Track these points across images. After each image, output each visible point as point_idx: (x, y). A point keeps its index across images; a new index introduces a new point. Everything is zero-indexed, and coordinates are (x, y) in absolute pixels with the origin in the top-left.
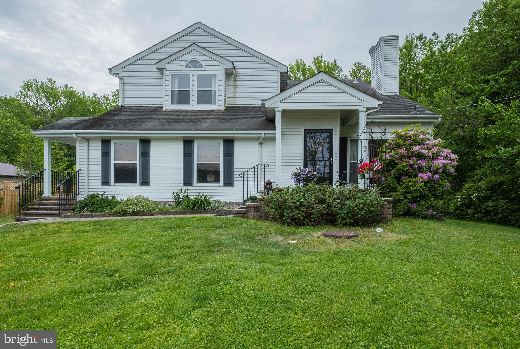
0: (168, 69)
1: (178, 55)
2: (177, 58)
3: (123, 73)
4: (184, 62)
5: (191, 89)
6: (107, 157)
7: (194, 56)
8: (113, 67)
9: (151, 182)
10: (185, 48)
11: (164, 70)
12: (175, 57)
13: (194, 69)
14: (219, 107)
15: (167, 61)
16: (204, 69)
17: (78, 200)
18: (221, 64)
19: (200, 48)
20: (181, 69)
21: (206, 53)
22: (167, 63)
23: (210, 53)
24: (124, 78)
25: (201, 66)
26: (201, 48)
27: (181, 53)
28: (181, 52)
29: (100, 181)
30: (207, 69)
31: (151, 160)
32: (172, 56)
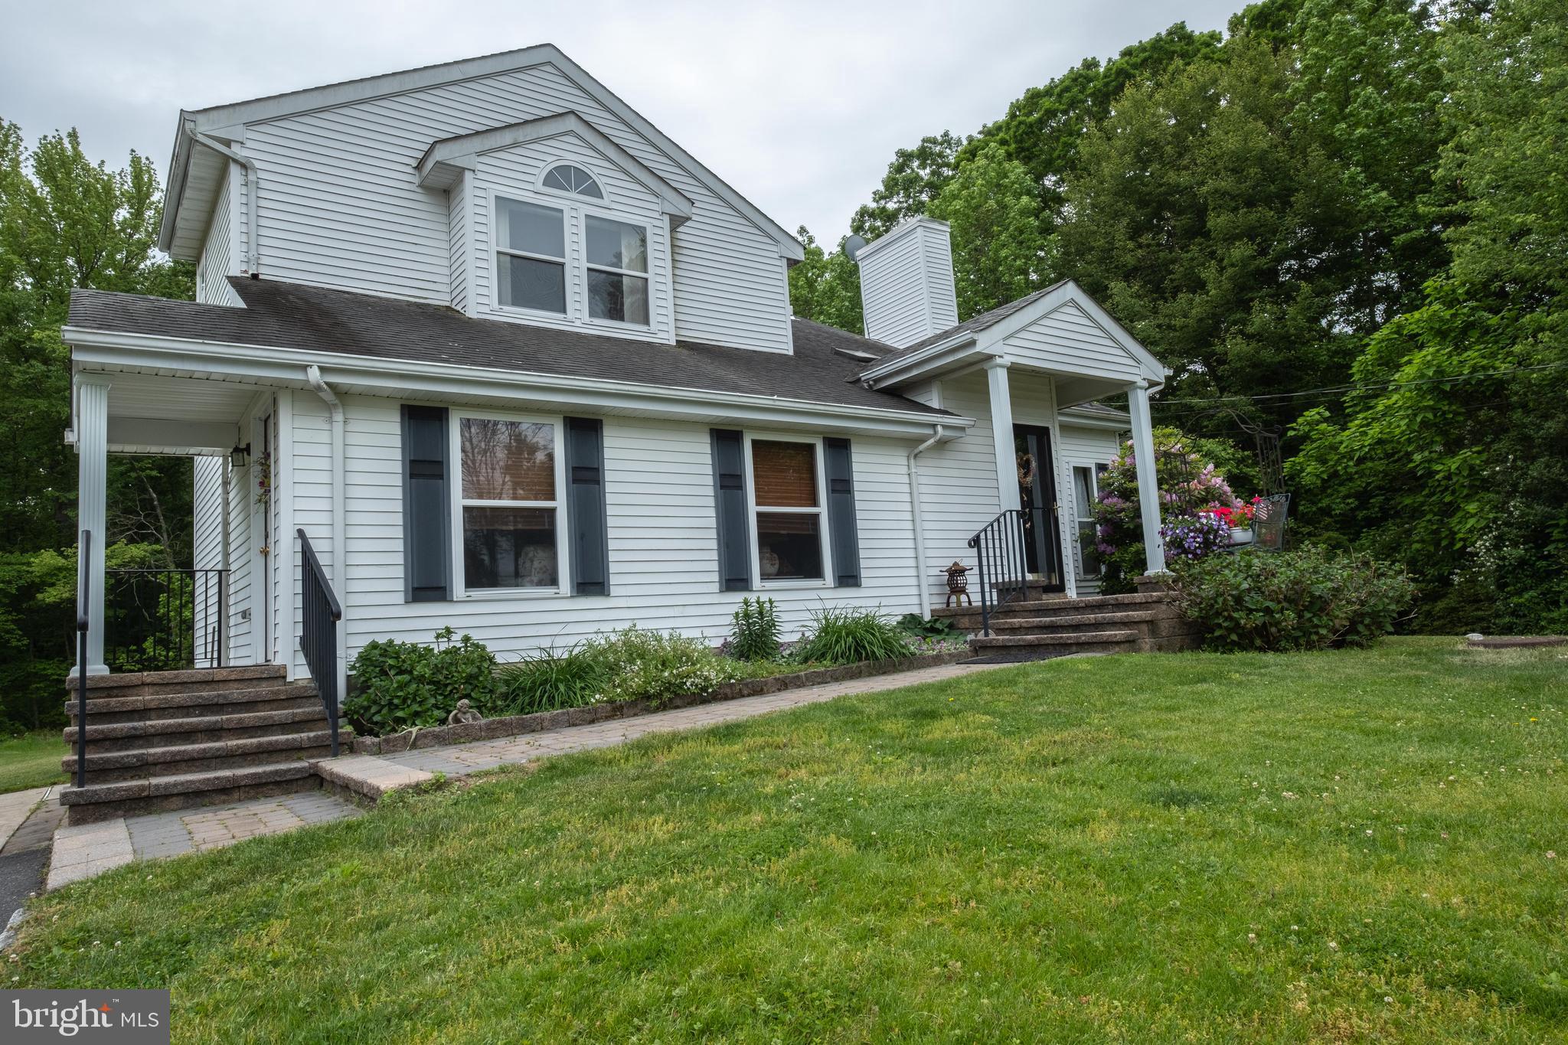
0: (480, 175)
1: (521, 134)
2: (515, 145)
3: (249, 144)
4: (541, 164)
5: (567, 260)
6: (432, 482)
7: (572, 154)
8: (205, 110)
9: (613, 580)
10: (544, 118)
11: (468, 175)
12: (507, 138)
13: (573, 195)
14: (661, 335)
15: (477, 144)
16: (605, 202)
17: (289, 679)
18: (658, 201)
19: (591, 131)
20: (530, 187)
21: (612, 153)
22: (480, 154)
23: (624, 155)
24: (257, 164)
25: (594, 191)
26: (595, 133)
27: (530, 132)
28: (529, 129)
29: (400, 585)
30: (614, 206)
31: (609, 499)
32: (498, 134)
